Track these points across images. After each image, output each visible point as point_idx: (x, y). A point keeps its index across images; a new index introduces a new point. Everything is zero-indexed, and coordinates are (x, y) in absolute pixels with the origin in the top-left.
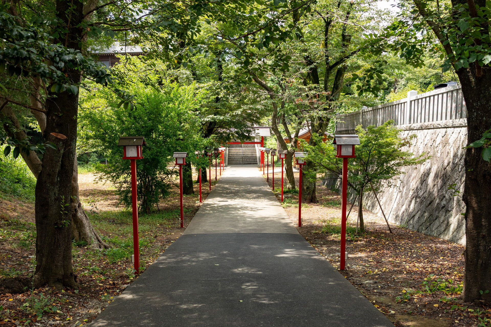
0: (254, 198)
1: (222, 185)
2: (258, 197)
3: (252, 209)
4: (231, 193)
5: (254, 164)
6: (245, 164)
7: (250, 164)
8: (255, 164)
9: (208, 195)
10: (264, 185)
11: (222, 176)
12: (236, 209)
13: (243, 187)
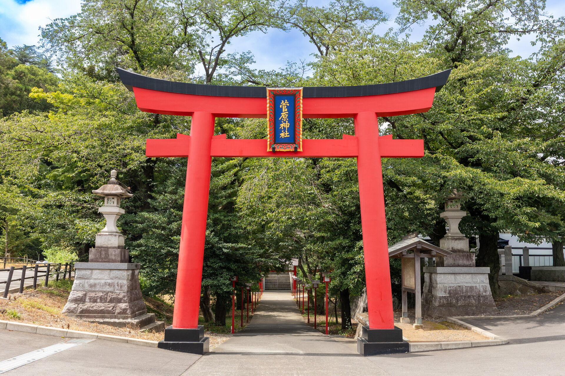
0: (286, 312)
1: (263, 305)
2: (290, 312)
3: (284, 317)
4: (271, 309)
5: (287, 289)
6: (280, 289)
7: (284, 289)
8: (289, 289)
9: (254, 310)
10: (294, 305)
11: (261, 299)
12: (275, 316)
13: (278, 306)
